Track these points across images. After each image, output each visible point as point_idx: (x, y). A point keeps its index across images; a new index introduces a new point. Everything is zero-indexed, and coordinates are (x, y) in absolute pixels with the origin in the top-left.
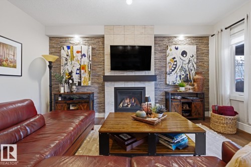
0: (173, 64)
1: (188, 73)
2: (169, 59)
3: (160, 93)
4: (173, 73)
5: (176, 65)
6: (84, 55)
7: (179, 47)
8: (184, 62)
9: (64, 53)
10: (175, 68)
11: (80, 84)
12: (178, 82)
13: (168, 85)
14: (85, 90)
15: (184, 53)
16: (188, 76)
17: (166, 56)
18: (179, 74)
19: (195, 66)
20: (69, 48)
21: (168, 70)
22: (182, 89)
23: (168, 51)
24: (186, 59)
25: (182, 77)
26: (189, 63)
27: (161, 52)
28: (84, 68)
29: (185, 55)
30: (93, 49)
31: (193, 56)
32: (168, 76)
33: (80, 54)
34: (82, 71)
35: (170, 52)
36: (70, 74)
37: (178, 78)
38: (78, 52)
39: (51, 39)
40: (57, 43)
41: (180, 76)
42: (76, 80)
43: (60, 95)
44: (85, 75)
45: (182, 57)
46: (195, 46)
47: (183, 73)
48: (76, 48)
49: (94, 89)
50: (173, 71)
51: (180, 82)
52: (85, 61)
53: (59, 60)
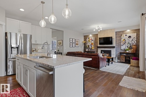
0: (124, 41)
1: (132, 45)
2: (122, 40)
3: (118, 53)
4: (124, 45)
5: (126, 42)
6: (92, 40)
7: (127, 34)
8: (130, 41)
9: (87, 40)
10: (125, 43)
11: (91, 49)
12: (126, 49)
13: (122, 50)
14: (93, 51)
15: (130, 37)
16: (132, 46)
17: (121, 39)
18: (127, 45)
19: (136, 42)
20: (88, 38)
21: (122, 44)
22: (127, 51)
23: (122, 37)
24: (131, 39)
25: (129, 46)
26: (132, 41)
27: (119, 37)
28: (92, 44)
29: (130, 38)
30: (95, 38)
31: (134, 38)
32: (122, 46)
33: (91, 40)
34: (92, 45)
35: (123, 37)
36: (89, 46)
37: (127, 47)
38: (91, 39)
39: (84, 36)
40: (86, 37)
41: (128, 46)
42: (90, 48)
43: (86, 52)
44: (93, 46)
45: (128, 39)
46: (136, 34)
47: (129, 45)
48: (90, 38)
49: (95, 50)
50: (124, 44)
51: (127, 48)
52: (93, 42)
53: (86, 42)
